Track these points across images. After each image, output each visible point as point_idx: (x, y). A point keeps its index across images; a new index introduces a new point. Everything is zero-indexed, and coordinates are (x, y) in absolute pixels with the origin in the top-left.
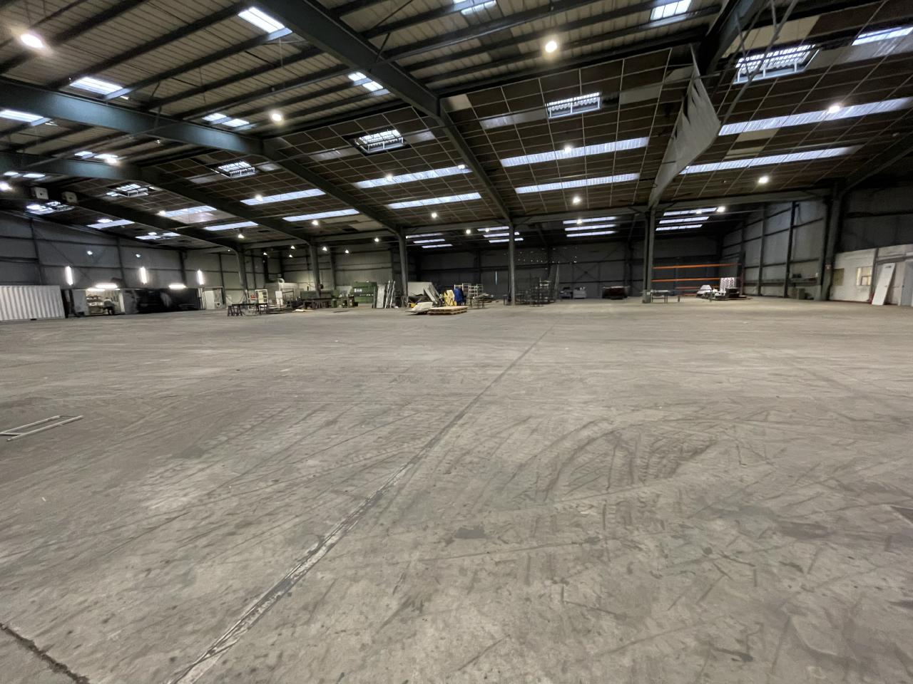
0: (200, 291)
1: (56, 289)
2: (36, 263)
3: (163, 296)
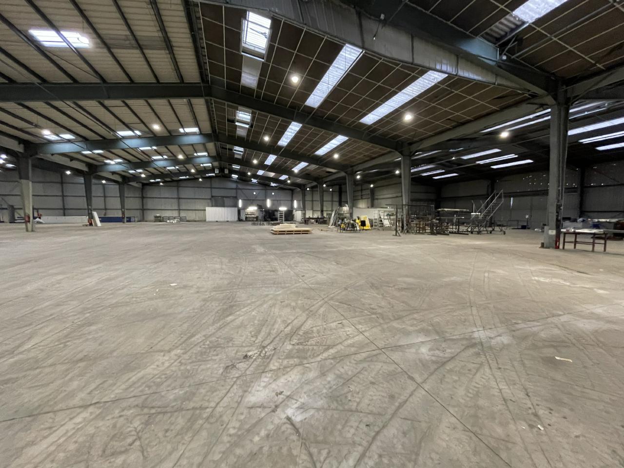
0: (294, 211)
1: (236, 209)
2: (236, 199)
3: (276, 213)
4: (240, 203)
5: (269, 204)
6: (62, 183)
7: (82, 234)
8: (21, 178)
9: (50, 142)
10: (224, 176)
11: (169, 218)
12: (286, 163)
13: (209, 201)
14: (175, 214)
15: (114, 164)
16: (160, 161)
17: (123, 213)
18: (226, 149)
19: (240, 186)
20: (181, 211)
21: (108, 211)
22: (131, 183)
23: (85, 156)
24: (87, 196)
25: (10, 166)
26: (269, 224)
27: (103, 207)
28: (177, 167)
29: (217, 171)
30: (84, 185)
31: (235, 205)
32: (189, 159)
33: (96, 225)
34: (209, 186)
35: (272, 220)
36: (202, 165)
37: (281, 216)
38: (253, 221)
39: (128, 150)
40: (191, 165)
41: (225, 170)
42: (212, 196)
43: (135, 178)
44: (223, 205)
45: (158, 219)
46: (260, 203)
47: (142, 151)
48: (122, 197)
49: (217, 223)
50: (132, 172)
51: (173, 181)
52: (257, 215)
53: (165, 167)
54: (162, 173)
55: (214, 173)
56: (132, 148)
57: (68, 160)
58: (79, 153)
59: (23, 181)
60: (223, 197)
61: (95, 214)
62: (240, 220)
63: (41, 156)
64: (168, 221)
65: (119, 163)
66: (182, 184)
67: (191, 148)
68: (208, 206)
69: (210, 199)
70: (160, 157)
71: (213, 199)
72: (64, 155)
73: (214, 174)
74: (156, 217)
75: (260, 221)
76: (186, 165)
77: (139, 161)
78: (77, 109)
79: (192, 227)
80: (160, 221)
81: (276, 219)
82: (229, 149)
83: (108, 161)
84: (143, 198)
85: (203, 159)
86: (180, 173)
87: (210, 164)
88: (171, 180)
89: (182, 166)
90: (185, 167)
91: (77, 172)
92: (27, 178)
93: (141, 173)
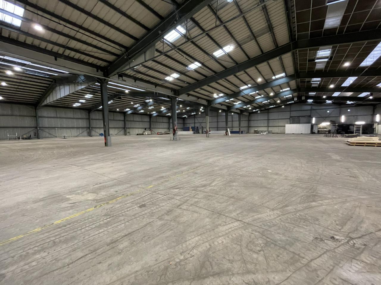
0: (376, 124)
1: (310, 125)
2: (310, 117)
3: (351, 127)
4: (314, 121)
5: (343, 119)
6: (217, 116)
7: (223, 139)
8: (206, 115)
9: (215, 99)
10: (301, 101)
11: (262, 132)
12: (368, 81)
13: (288, 120)
14: (265, 129)
15: (238, 104)
16: (260, 99)
17: (240, 129)
18: (305, 82)
19: (314, 108)
20: (269, 127)
21: (233, 128)
22: (244, 113)
23: (226, 102)
24: (226, 122)
25: (203, 111)
26: (343, 136)
27: (231, 126)
28: (269, 101)
29: (296, 99)
30: (225, 117)
31: (309, 122)
32: (277, 95)
33: (229, 135)
34: (289, 110)
35: (347, 133)
36: (285, 97)
37: (358, 130)
38: (325, 133)
39: (244, 96)
40: (278, 98)
41: (303, 97)
42: (291, 117)
43: (246, 110)
44: (299, 123)
45: (256, 132)
46: (333, 119)
47: (251, 95)
48: (240, 121)
49: (293, 135)
50: (245, 107)
51: (266, 109)
52: (330, 128)
53: (262, 102)
54: (260, 106)
55: (294, 100)
56: (246, 95)
57: (220, 105)
58: (225, 102)
59: (207, 117)
60: (299, 117)
61: (228, 129)
62: (312, 133)
63: (212, 105)
64: (261, 133)
65: (240, 104)
66: (270, 111)
67: (278, 87)
68: (287, 123)
69: (289, 119)
70: (260, 97)
71: (291, 119)
72: (219, 103)
73: (293, 102)
74: (255, 131)
75: (333, 133)
76: (274, 99)
77: (249, 101)
78: (226, 81)
79: (276, 137)
80: (257, 133)
81: (352, 133)
82: (307, 82)
83: (235, 104)
84: (249, 120)
85: (287, 93)
86: (270, 104)
87: (291, 95)
88: (264, 109)
89: (272, 100)
90: (274, 100)
91: (223, 110)
92: (208, 115)
93: (249, 107)
